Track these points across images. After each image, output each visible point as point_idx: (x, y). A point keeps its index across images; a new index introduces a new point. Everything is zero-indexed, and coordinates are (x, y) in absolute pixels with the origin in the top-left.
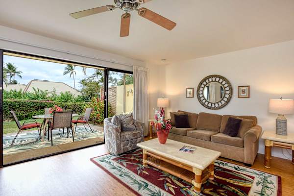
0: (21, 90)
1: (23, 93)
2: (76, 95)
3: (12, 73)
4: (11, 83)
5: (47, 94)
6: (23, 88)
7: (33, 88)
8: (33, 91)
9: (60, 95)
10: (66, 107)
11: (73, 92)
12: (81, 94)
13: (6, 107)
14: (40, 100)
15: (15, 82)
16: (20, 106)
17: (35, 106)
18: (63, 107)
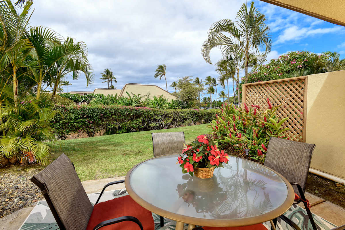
0: (117, 94)
1: (119, 98)
2: (170, 99)
3: (110, 79)
4: (110, 88)
5: (140, 98)
6: (119, 93)
7: (126, 92)
8: (127, 96)
9: (153, 99)
10: (166, 115)
11: (166, 96)
12: (175, 98)
13: (97, 115)
14: (133, 106)
15: (113, 87)
16: (112, 115)
17: (129, 114)
18: (161, 116)
